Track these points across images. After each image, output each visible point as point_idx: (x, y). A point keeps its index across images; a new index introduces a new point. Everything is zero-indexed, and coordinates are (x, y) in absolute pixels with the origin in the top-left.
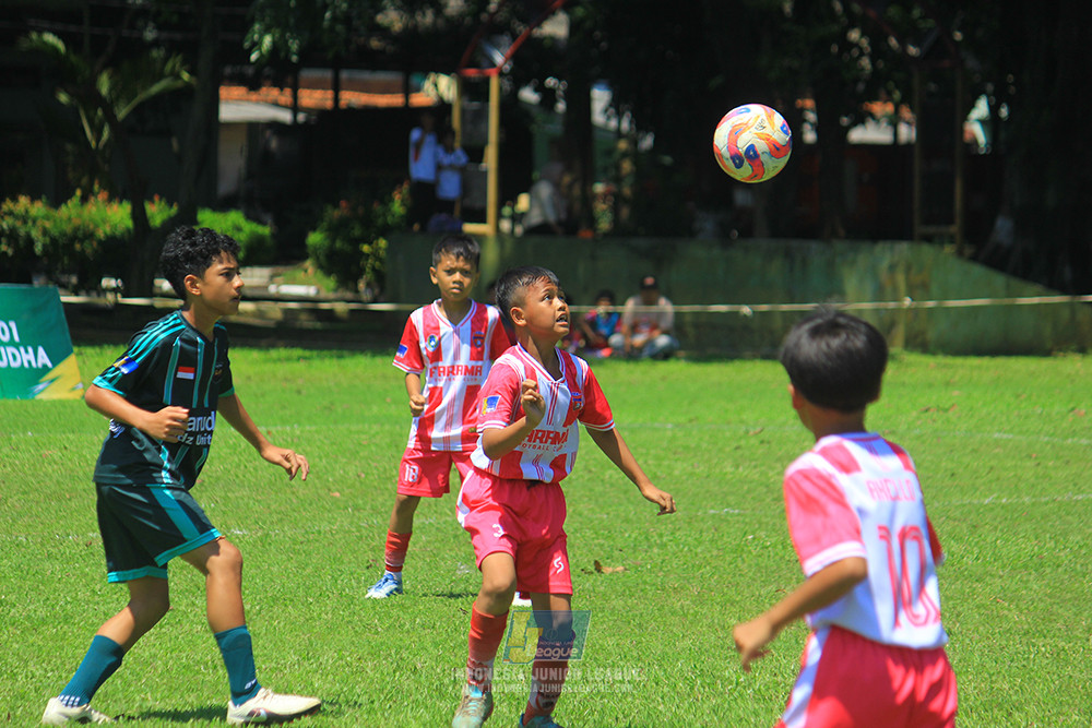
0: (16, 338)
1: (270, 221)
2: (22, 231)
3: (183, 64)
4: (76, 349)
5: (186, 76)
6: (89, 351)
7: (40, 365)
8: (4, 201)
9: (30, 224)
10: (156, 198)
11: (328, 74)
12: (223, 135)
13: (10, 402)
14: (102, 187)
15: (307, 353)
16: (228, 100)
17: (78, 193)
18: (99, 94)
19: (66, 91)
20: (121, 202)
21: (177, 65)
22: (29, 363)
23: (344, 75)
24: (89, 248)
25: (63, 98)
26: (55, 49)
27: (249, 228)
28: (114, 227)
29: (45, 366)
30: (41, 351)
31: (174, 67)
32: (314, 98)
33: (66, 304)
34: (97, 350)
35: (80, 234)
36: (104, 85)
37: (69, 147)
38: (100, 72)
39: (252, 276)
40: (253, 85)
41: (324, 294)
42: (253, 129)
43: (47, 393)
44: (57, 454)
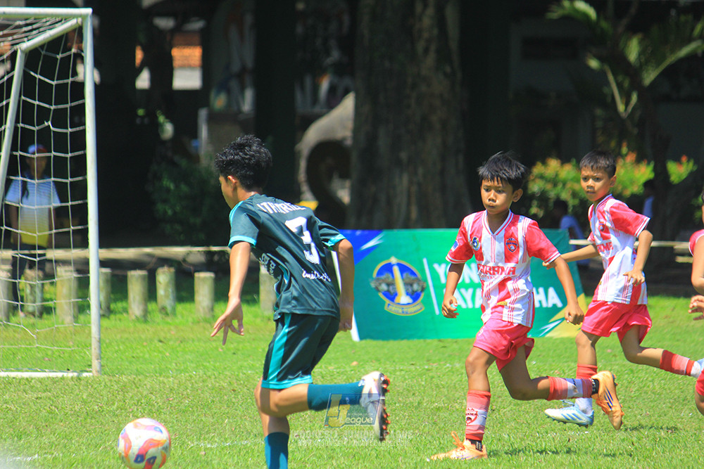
2: (552, 194)
7: (550, 305)
8: (534, 164)
9: (560, 186)
10: (684, 159)
14: (630, 149)
18: (627, 60)
19: (596, 57)
22: (540, 302)
25: (593, 63)
26: (586, 15)
29: (554, 305)
30: (551, 290)
36: (633, 51)
37: (599, 112)
38: (630, 38)
43: (558, 332)
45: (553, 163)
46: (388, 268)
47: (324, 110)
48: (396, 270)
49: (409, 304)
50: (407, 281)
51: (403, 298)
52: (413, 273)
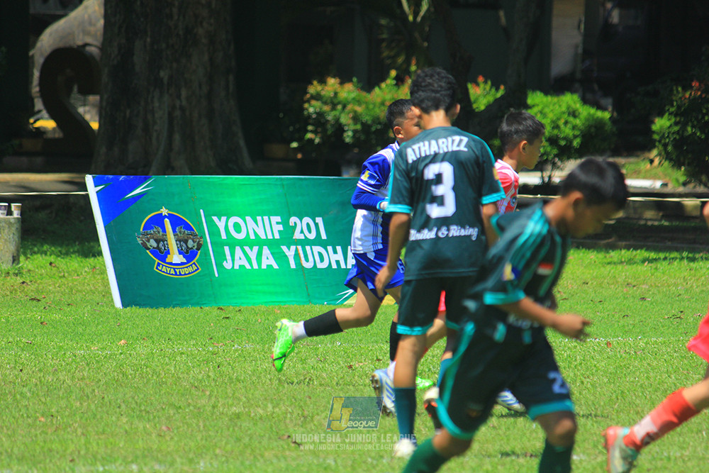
0: (324, 236)
1: (609, 106)
2: (330, 117)
8: (310, 82)
9: (340, 107)
10: (481, 79)
12: (558, 6)
14: (420, 65)
15: (653, 255)
17: (393, 73)
22: (338, 262)
27: (586, 112)
37: (384, 21)
45: (332, 81)
46: (158, 220)
47: (61, 12)
48: (167, 221)
49: (182, 264)
50: (180, 236)
51: (176, 258)
52: (188, 227)
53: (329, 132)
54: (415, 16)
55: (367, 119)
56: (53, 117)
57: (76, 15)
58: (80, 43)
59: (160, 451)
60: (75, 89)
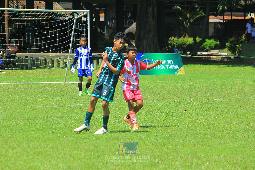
0: (173, 63)
1: (219, 41)
2: (173, 43)
3: (203, 12)
4: (183, 65)
5: (203, 14)
6: (186, 65)
7: (177, 68)
8: (169, 38)
9: (174, 42)
10: (198, 37)
11: (230, 13)
12: (210, 25)
13: (172, 75)
14: (188, 35)
15: (226, 66)
16: (211, 18)
17: (183, 36)
18: (187, 17)
19: (181, 17)
20: (191, 38)
21: (202, 12)
22: (175, 68)
23: (233, 13)
24: (185, 46)
25: (181, 18)
26: (179, 9)
27: (215, 42)
28: (190, 42)
29: (178, 68)
30: (177, 65)
31: (201, 12)
32: (227, 18)
33: (181, 56)
34: (187, 65)
35: (183, 44)
36: (188, 16)
37: (181, 27)
38: (188, 14)
39: (215, 51)
40: (216, 15)
41: (229, 55)
42: (215, 23)
43: (178, 73)
44: (181, 85)
45: (173, 37)
46: (145, 61)
47: (129, 26)
48: (147, 61)
50: (149, 63)
52: (150, 62)
53: (173, 46)
54: (187, 27)
55: (179, 43)
56: (127, 44)
57: (131, 27)
58: (132, 31)
59: (147, 99)
60: (131, 39)
